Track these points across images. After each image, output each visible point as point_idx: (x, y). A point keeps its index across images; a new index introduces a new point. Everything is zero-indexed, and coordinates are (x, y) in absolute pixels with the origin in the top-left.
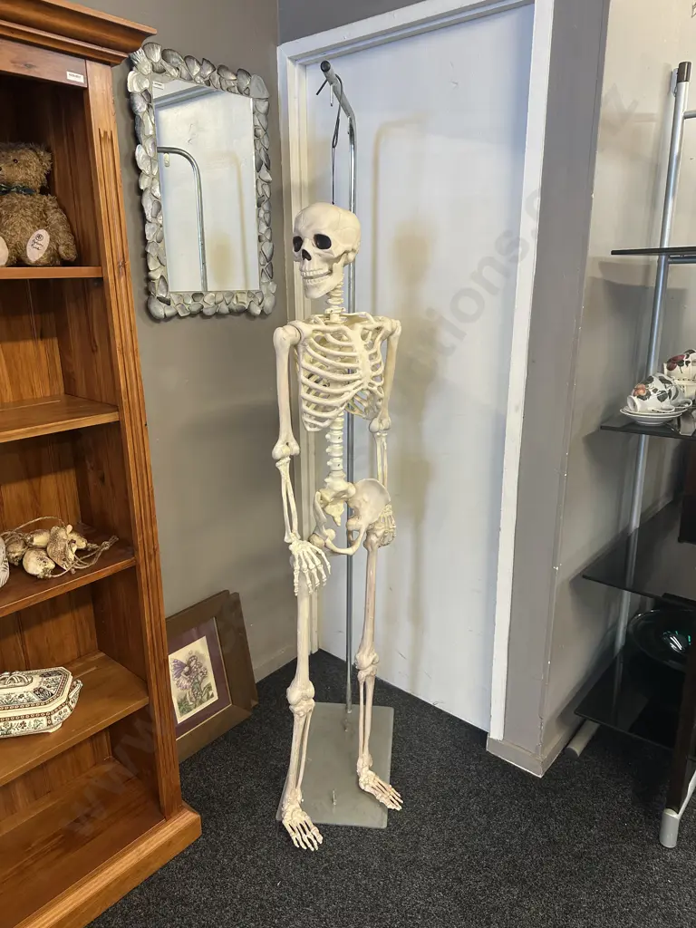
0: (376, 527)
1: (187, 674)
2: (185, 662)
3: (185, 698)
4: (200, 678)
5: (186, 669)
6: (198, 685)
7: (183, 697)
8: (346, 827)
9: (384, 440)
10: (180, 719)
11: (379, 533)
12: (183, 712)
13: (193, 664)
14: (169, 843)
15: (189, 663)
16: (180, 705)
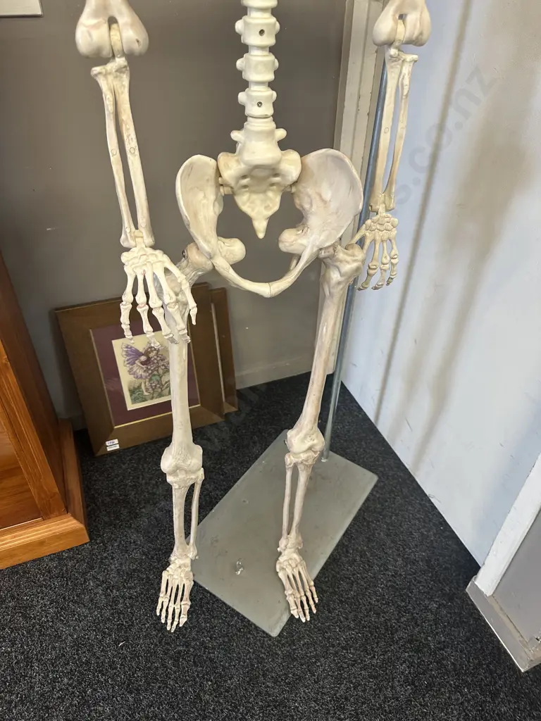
0: (341, 255)
1: (143, 363)
2: (141, 350)
3: (139, 387)
4: (161, 371)
5: (143, 358)
6: (158, 378)
7: (136, 386)
8: (233, 610)
9: (406, 69)
10: (130, 406)
11: (347, 268)
12: (134, 401)
13: (151, 355)
14: (41, 543)
15: (147, 353)
16: (132, 392)
